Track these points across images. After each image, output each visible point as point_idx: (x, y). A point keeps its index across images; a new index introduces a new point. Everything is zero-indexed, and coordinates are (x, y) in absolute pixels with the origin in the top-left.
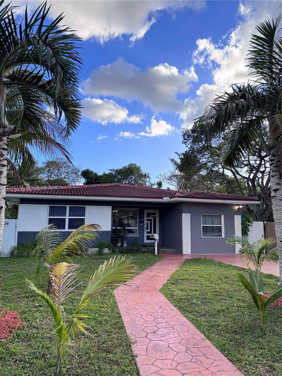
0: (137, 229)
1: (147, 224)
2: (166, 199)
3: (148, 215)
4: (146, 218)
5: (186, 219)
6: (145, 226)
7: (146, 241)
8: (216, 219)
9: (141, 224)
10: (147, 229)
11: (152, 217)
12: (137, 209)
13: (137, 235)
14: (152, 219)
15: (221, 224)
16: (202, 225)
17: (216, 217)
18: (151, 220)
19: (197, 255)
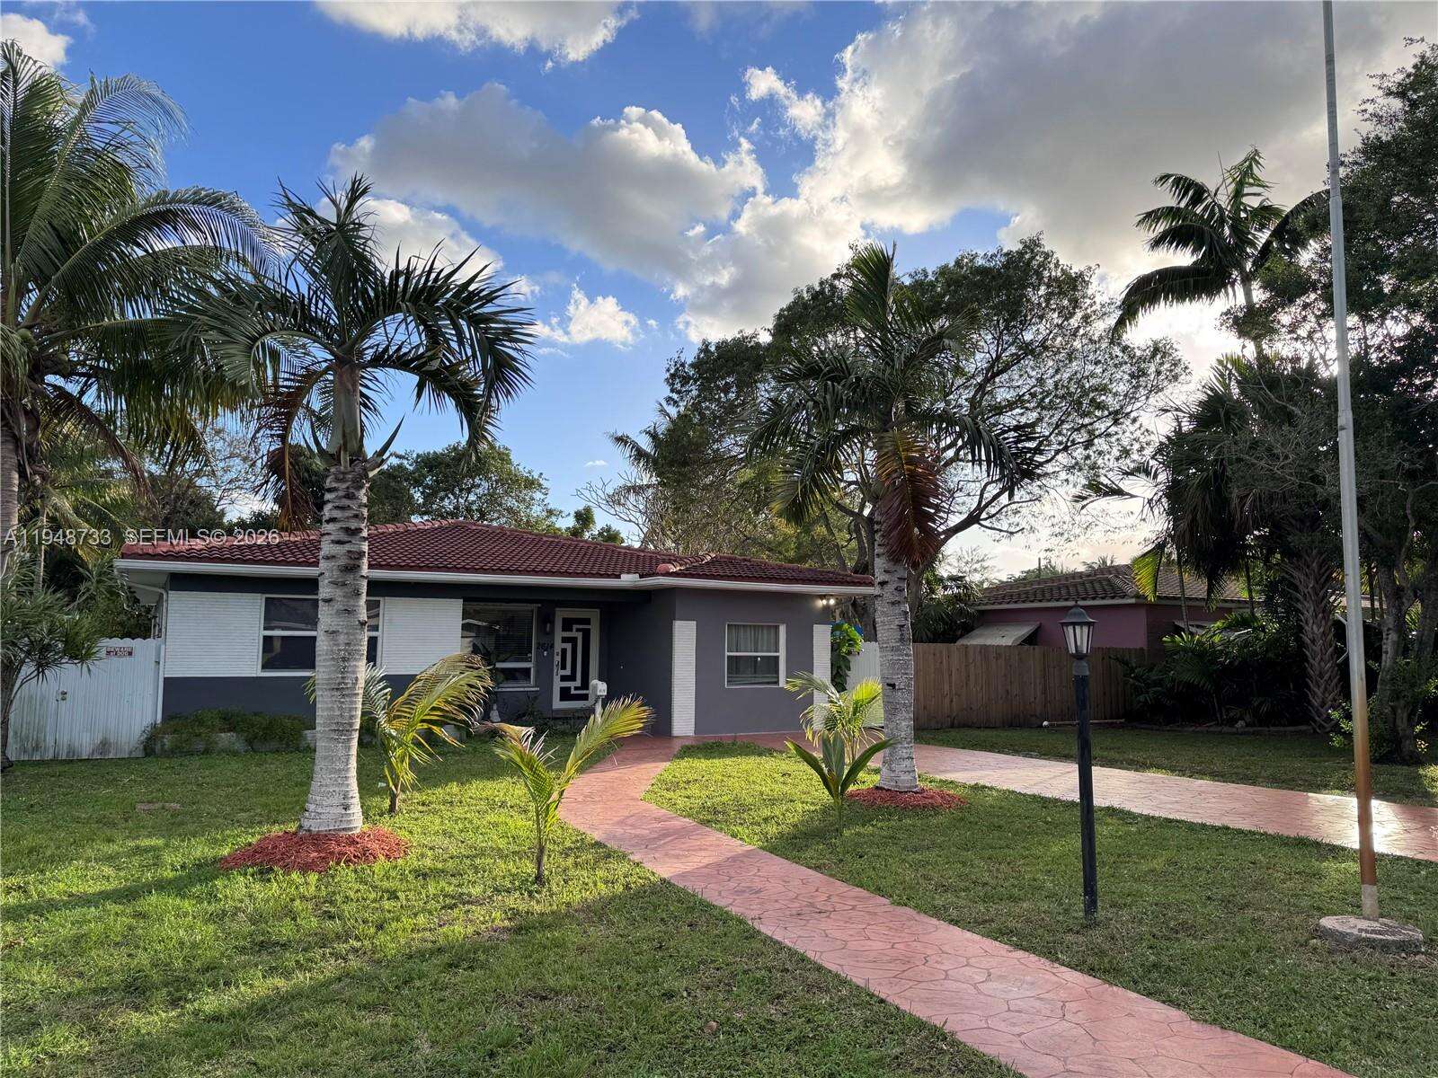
0: (530, 669)
1: (564, 651)
2: (628, 580)
3: (567, 625)
4: (559, 634)
5: (685, 636)
6: (558, 659)
7: (558, 704)
8: (765, 636)
9: (545, 653)
10: (564, 667)
11: (578, 630)
12: (534, 606)
13: (530, 686)
14: (579, 636)
15: (777, 651)
16: (727, 654)
17: (765, 632)
18: (576, 638)
19: (710, 738)
